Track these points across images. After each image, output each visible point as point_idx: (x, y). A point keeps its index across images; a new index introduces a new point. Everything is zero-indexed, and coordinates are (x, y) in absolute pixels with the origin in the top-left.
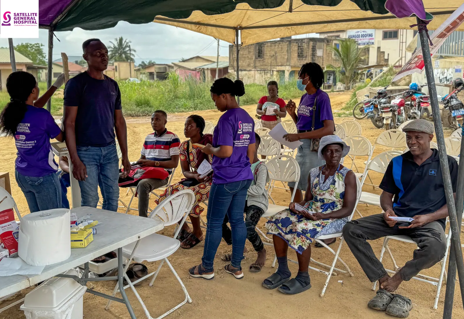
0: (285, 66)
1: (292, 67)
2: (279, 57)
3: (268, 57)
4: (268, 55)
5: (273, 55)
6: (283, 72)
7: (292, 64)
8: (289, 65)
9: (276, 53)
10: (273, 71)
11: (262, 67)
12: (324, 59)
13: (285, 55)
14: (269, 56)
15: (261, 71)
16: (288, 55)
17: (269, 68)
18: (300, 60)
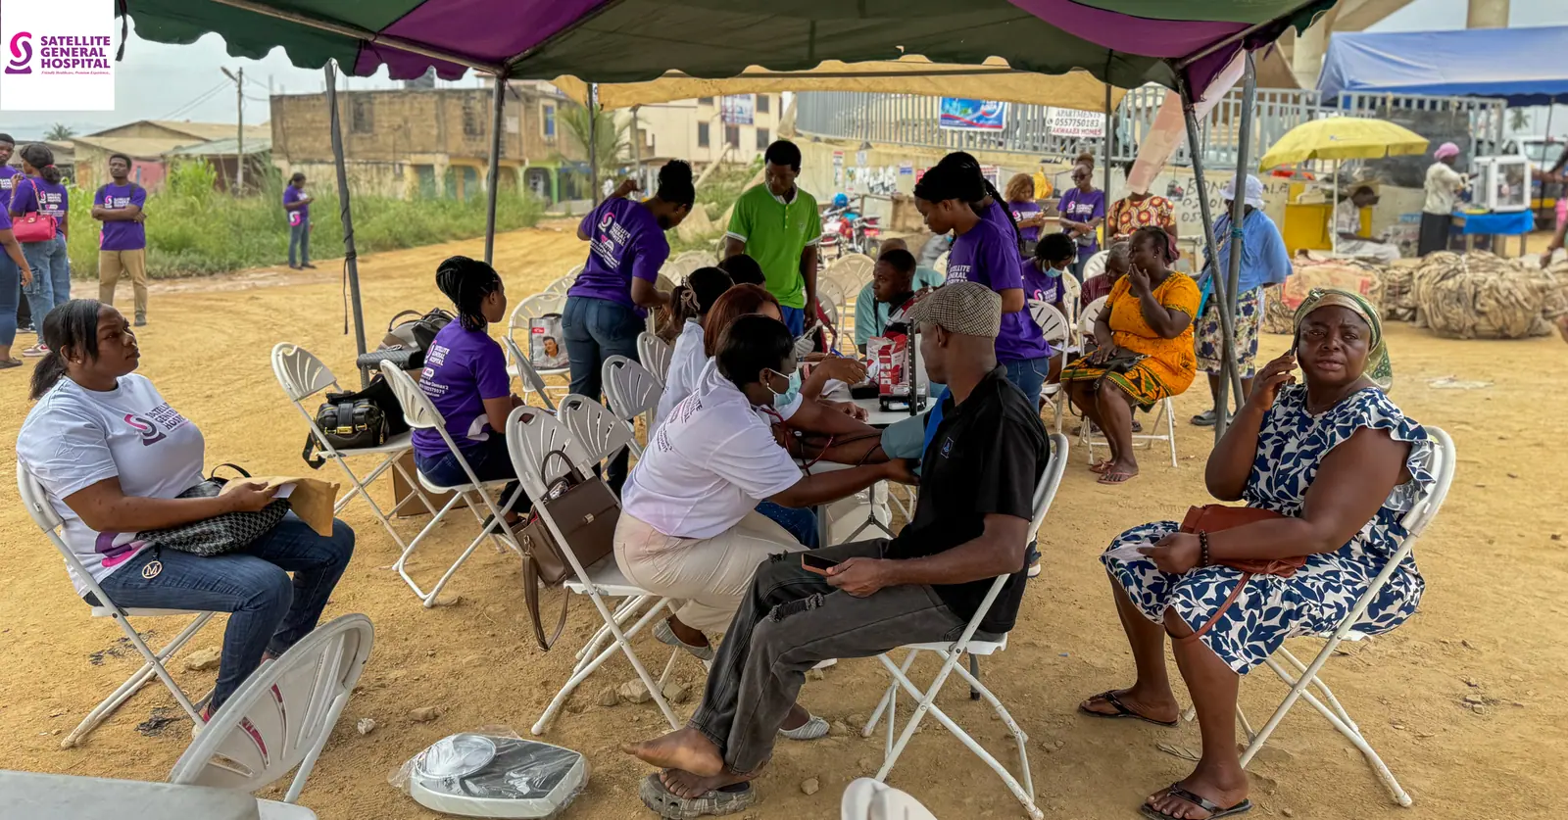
0: (434, 153)
1: (451, 157)
2: (415, 131)
3: (384, 130)
4: (386, 125)
5: (400, 127)
6: (430, 167)
7: (452, 150)
8: (445, 152)
9: (406, 122)
10: (401, 165)
11: (372, 155)
12: (524, 141)
13: (432, 126)
14: (389, 127)
15: (367, 163)
16: (439, 128)
17: (390, 157)
18: (469, 140)
